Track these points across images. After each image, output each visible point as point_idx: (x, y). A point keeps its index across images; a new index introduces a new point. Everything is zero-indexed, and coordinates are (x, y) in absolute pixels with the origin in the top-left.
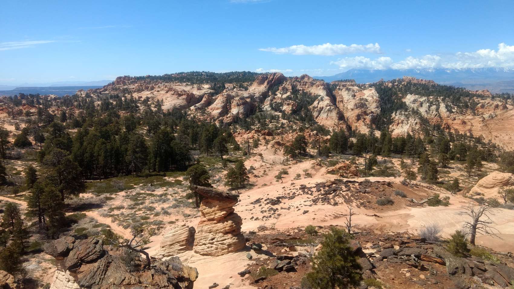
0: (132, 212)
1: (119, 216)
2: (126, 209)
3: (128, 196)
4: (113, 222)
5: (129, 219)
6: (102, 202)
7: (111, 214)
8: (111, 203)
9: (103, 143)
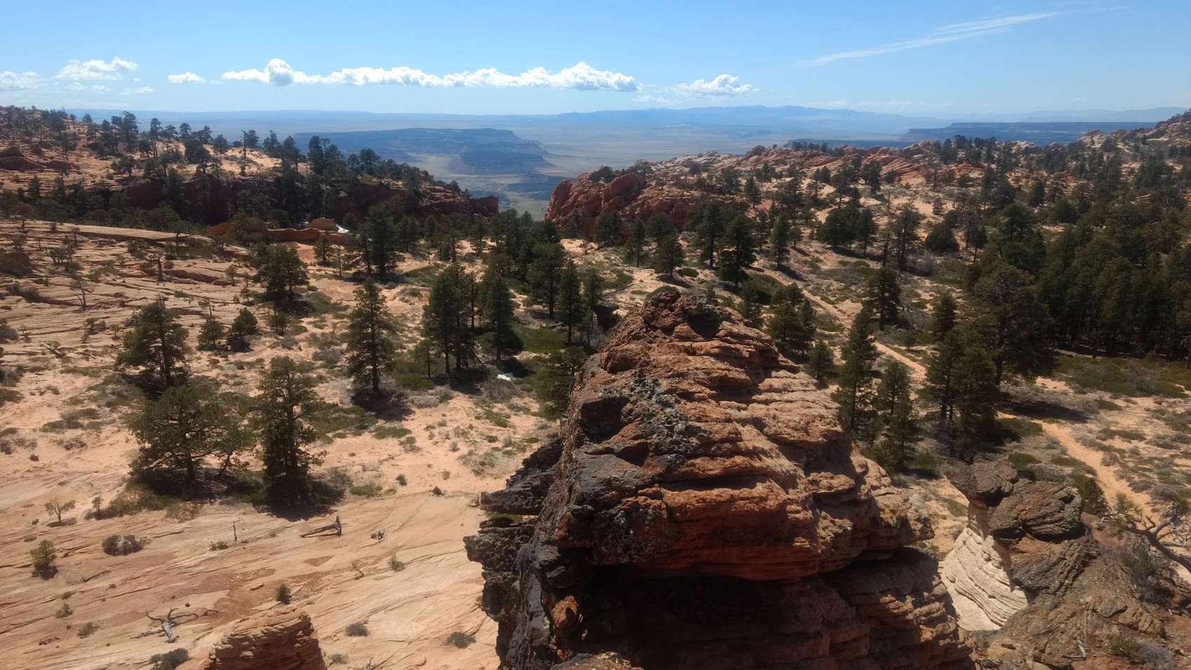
0: (1165, 456)
1: (1126, 455)
2: (1146, 443)
3: (1162, 412)
4: (1106, 463)
5: (1150, 470)
6: (1088, 411)
7: (1106, 443)
8: (1109, 419)
9: (1123, 268)
